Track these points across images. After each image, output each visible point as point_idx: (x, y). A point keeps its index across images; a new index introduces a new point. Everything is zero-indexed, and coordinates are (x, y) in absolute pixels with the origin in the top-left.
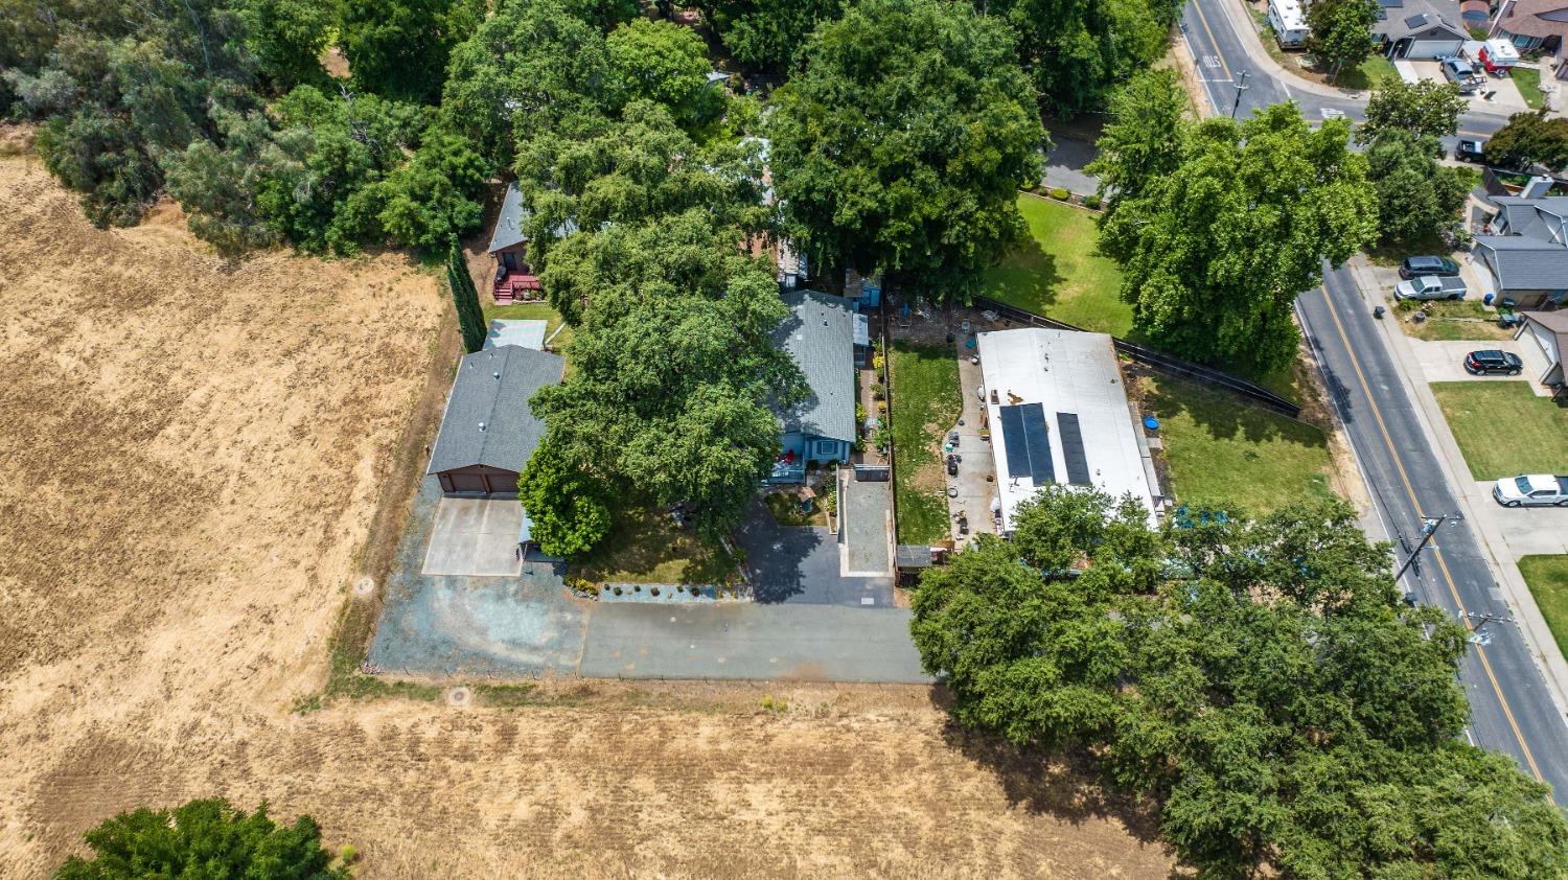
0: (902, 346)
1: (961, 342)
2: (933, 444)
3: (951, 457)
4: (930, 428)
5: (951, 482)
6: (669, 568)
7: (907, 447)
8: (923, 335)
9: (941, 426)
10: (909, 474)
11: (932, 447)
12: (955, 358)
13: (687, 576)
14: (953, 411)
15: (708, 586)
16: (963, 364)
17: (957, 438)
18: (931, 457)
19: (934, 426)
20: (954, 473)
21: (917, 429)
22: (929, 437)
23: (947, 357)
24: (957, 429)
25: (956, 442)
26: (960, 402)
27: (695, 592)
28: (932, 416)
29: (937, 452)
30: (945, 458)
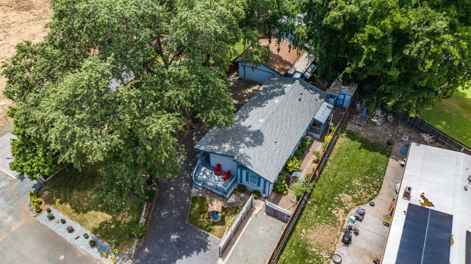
0: (352, 136)
1: (397, 147)
2: (342, 211)
3: (350, 228)
4: (346, 197)
5: (341, 249)
6: (95, 217)
7: (319, 205)
8: (370, 134)
9: (355, 200)
10: (309, 226)
11: (339, 213)
12: (388, 156)
13: (100, 228)
14: (370, 193)
15: (106, 244)
16: (392, 162)
17: (362, 215)
18: (334, 221)
19: (349, 198)
20: (347, 242)
21: (334, 194)
22: (341, 204)
23: (382, 153)
24: (366, 207)
25: (360, 217)
26: (378, 188)
27: (93, 244)
28: (351, 189)
29: (341, 219)
30: (346, 226)
